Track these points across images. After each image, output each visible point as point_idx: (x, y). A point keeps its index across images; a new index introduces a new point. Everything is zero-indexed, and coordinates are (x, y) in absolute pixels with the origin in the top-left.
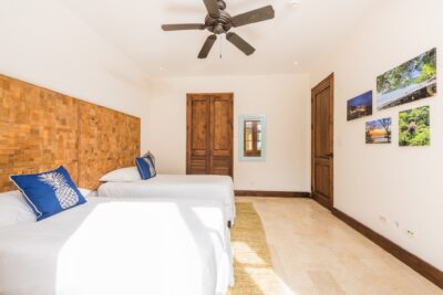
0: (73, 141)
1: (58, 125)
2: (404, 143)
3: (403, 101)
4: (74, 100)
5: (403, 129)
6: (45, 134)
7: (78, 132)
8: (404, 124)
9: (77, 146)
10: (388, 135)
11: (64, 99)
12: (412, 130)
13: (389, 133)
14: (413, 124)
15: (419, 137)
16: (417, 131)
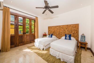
0: (59, 31)
1: (57, 29)
4: (59, 26)
6: (56, 31)
7: (59, 30)
9: (59, 32)
11: (58, 26)
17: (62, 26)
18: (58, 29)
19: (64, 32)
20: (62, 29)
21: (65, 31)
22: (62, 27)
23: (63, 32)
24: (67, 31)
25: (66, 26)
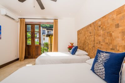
0: (93, 39)
1: (89, 35)
4: (93, 23)
6: (87, 38)
7: (94, 35)
17: (99, 20)
18: (90, 33)
19: (107, 41)
20: (101, 32)
21: (111, 35)
22: (100, 23)
23: (104, 41)
24: (120, 35)
25: (115, 16)
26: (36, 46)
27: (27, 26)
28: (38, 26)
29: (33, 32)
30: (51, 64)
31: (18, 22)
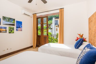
2: (10, 33)
3: (10, 25)
5: (10, 30)
8: (10, 29)
10: (6, 31)
12: (11, 30)
13: (6, 30)
14: (11, 29)
15: (13, 32)
16: (12, 31)
26: (44, 36)
27: (38, 19)
28: (46, 18)
29: (42, 24)
30: (49, 54)
31: (32, 17)
